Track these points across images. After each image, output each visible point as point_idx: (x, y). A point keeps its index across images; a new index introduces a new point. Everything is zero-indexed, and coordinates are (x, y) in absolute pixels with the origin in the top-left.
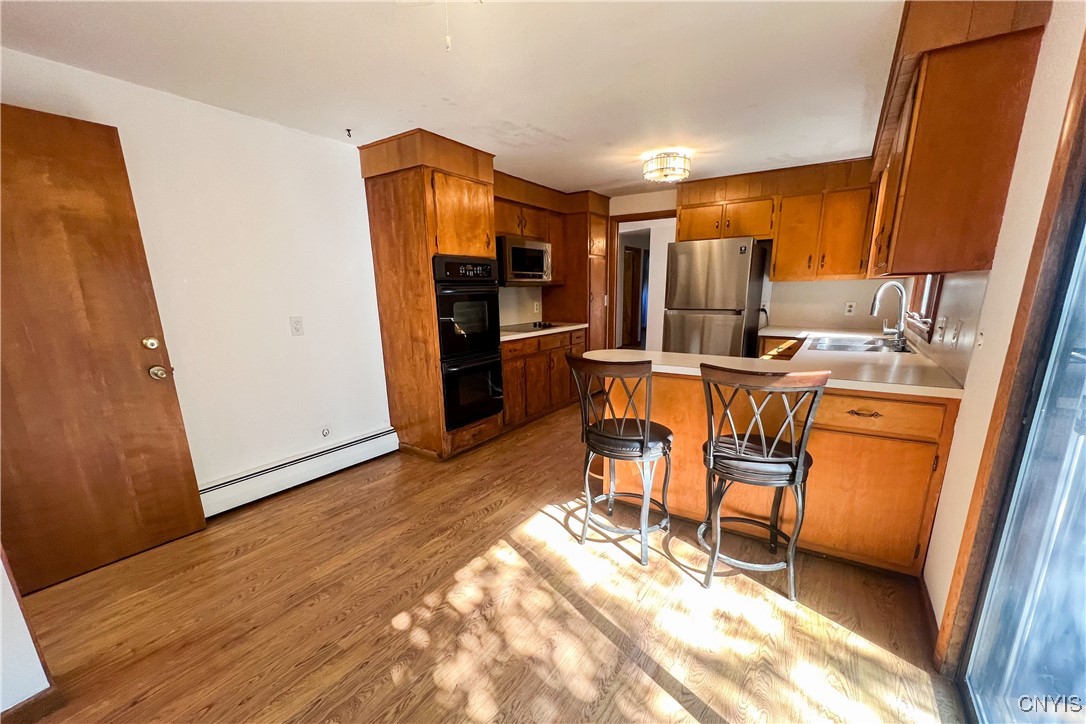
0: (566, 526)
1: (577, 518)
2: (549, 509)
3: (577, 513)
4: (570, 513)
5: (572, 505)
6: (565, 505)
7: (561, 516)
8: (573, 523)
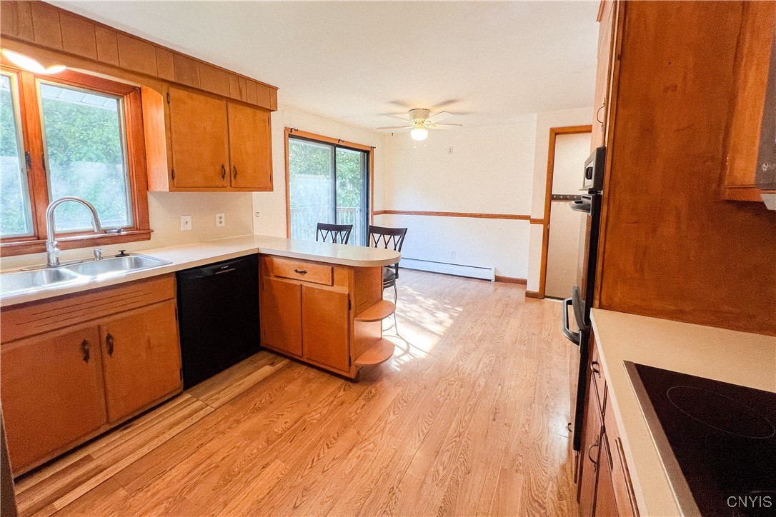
0: (408, 344)
1: (402, 349)
2: (422, 355)
3: (402, 352)
4: (407, 352)
5: (406, 358)
6: (412, 358)
7: (412, 350)
8: (405, 346)
